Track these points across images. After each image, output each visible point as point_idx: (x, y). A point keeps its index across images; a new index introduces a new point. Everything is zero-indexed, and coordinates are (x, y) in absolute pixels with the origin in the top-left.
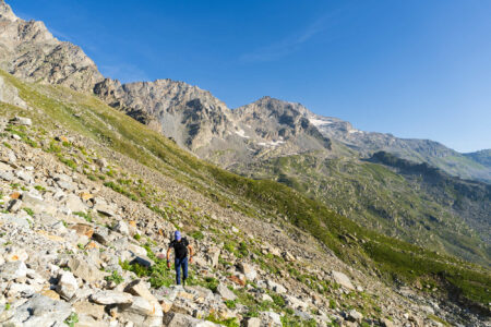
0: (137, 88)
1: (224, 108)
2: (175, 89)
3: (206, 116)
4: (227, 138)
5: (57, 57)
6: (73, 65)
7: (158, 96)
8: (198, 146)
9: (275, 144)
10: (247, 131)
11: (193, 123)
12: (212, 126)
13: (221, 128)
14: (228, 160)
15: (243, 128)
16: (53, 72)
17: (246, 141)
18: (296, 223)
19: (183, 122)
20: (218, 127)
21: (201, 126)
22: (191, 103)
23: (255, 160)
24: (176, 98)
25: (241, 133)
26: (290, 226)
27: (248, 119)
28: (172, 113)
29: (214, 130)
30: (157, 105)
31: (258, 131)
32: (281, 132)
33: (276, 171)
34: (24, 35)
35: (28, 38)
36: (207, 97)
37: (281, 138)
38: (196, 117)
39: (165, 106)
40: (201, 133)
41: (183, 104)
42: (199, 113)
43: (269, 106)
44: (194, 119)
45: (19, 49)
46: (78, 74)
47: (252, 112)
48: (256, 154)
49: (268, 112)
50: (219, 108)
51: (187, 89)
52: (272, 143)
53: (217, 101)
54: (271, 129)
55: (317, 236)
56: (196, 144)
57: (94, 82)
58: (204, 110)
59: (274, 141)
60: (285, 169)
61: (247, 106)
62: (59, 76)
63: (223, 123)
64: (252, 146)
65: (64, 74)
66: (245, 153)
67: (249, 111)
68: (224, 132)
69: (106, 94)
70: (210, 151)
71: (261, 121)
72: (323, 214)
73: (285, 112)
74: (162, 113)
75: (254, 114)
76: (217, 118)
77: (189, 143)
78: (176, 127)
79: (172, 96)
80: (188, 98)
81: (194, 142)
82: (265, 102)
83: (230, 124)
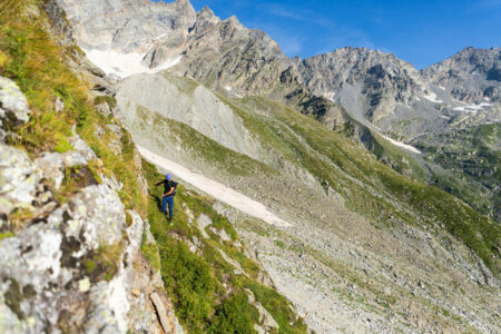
0: (316, 62)
1: (410, 70)
2: (355, 57)
3: (389, 83)
4: (414, 105)
5: (251, 53)
6: (263, 58)
7: (337, 67)
8: (379, 117)
9: (479, 107)
10: (440, 95)
11: (374, 92)
12: (396, 93)
13: (407, 94)
14: (414, 130)
15: (434, 91)
16: (248, 67)
17: (437, 107)
18: (452, 231)
19: (364, 92)
20: (403, 94)
21: (384, 95)
22: (372, 70)
23: (448, 130)
24: (356, 67)
25: (432, 97)
26: (445, 233)
27: (442, 79)
28: (352, 83)
29: (399, 98)
30: (337, 77)
31: (454, 93)
32: (488, 92)
33: (475, 142)
34: (225, 35)
35: (228, 37)
36: (391, 61)
37: (487, 99)
38: (377, 86)
39: (345, 77)
40: (382, 103)
41: (364, 72)
42: (380, 81)
43: (472, 59)
44: (375, 87)
45: (222, 49)
46: (267, 66)
47: (447, 69)
48: (450, 122)
49: (470, 67)
50: (405, 71)
51: (367, 55)
52: (474, 106)
53: (402, 63)
54: (472, 89)
55: (469, 244)
56: (378, 116)
57: (280, 71)
58: (386, 76)
59: (476, 103)
60: (489, 140)
61: (440, 64)
62: (253, 70)
63: (409, 88)
64: (445, 112)
65: (256, 68)
66: (435, 121)
67: (444, 69)
68: (410, 99)
69: (291, 81)
70: (393, 122)
71: (459, 80)
72: (482, 225)
73: (495, 65)
74: (341, 84)
75: (450, 72)
76: (402, 83)
77: (370, 115)
78: (356, 98)
79: (352, 65)
80: (368, 65)
81: (375, 113)
82: (466, 55)
83: (419, 88)
